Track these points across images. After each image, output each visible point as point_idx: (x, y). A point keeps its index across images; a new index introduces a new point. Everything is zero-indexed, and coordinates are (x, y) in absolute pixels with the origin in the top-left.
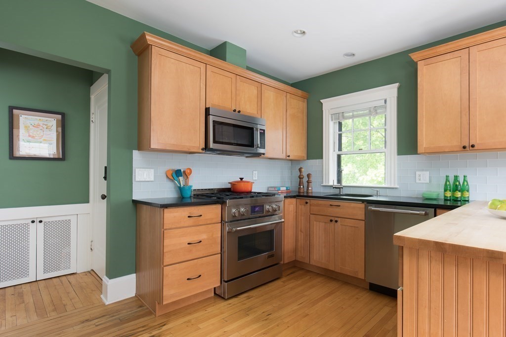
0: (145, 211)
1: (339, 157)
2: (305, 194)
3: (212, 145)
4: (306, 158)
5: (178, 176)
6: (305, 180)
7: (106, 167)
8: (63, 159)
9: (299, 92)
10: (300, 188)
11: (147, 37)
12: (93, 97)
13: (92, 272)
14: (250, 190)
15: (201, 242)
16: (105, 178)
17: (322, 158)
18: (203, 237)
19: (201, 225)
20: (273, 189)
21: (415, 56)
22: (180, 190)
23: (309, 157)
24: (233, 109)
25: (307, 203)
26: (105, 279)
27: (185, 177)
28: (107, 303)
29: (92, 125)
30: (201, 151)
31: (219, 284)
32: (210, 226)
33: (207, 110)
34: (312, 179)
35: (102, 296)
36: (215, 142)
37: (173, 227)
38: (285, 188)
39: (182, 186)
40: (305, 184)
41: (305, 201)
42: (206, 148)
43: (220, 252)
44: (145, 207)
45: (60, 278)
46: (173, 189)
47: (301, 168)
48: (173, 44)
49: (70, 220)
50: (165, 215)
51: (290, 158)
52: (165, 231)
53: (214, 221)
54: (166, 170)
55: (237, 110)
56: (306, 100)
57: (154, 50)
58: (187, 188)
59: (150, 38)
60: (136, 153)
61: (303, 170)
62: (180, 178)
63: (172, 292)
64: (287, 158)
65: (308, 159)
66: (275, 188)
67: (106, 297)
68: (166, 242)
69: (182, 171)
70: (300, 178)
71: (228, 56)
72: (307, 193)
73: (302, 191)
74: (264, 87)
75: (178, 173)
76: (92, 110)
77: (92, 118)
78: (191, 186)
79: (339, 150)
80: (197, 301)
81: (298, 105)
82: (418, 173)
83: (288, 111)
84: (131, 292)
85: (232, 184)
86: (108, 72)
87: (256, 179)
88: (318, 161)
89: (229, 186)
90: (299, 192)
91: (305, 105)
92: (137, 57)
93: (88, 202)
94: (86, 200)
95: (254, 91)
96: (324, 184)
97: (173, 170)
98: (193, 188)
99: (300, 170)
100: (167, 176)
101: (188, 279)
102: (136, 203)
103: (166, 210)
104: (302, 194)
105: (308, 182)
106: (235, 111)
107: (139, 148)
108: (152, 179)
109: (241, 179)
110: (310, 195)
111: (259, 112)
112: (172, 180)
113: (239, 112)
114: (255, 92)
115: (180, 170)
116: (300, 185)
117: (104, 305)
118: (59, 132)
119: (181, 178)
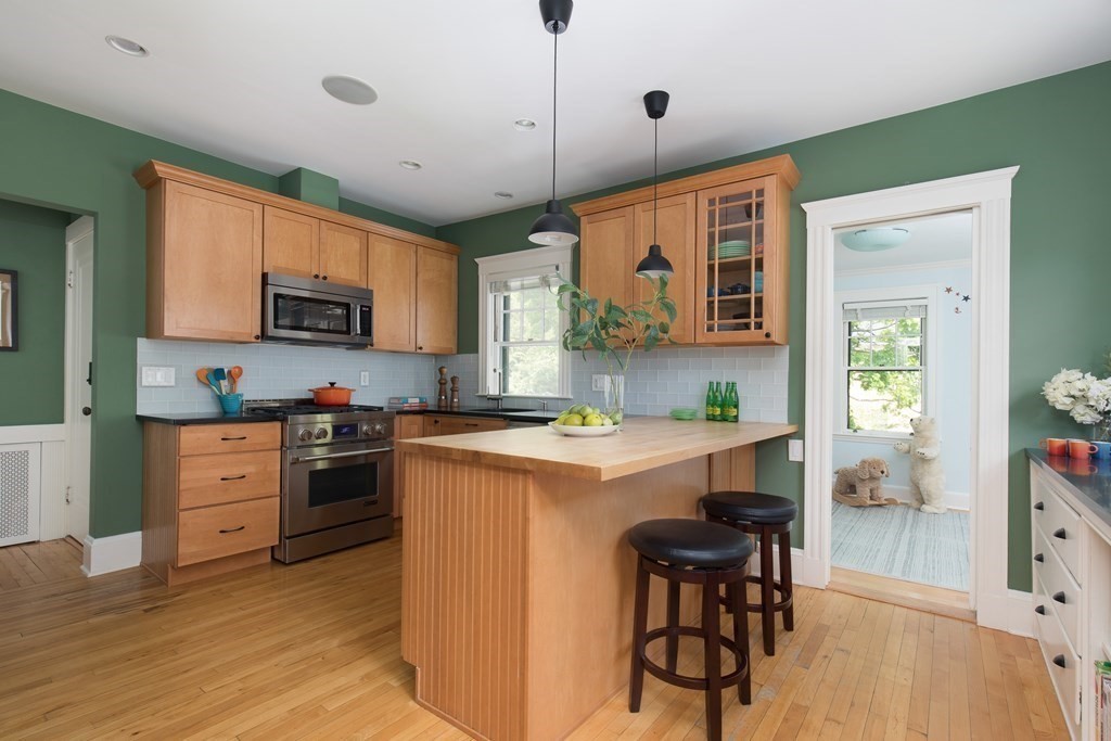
0: (155, 431)
1: (505, 351)
2: (449, 410)
3: (271, 331)
4: (455, 351)
5: (218, 379)
6: (449, 385)
7: (91, 364)
8: (15, 348)
9: (442, 244)
10: (440, 399)
11: (156, 167)
12: (70, 246)
13: (69, 540)
14: (345, 401)
15: (244, 477)
16: (90, 381)
17: (477, 352)
18: (249, 469)
19: (244, 452)
20: (396, 401)
21: (577, 209)
22: (221, 400)
23: (460, 351)
24: (315, 272)
25: (436, 422)
26: (87, 540)
27: (231, 380)
28: (90, 575)
29: (69, 292)
30: (254, 340)
31: (277, 543)
32: (261, 454)
33: (264, 276)
34: (459, 385)
35: (82, 567)
36: (276, 326)
37: (196, 453)
38: (417, 400)
39: (224, 393)
40: (449, 393)
41: (433, 419)
42: (264, 336)
43: (278, 493)
44: (155, 425)
45: (9, 549)
46: (210, 400)
47: (443, 367)
48: (203, 177)
49: (27, 452)
50: (182, 435)
51: (423, 351)
52: (182, 460)
53: (269, 446)
54: (197, 369)
55: (321, 276)
56: (455, 257)
57: (170, 187)
58: (231, 397)
59: (161, 169)
60: (142, 343)
61: (445, 370)
62: (221, 381)
63: (194, 549)
64: (419, 351)
65: (458, 353)
66: (399, 399)
67: (89, 568)
68: (184, 475)
69: (226, 371)
70: (441, 384)
71: (305, 190)
72: (451, 407)
73: (443, 404)
74: (372, 238)
75: (218, 374)
76: (70, 266)
77: (70, 279)
78: (241, 395)
79: (504, 340)
80: (240, 567)
81: (438, 264)
82: (594, 377)
83: (420, 275)
84: (134, 560)
85: (317, 392)
86: (94, 214)
87: (367, 384)
88: (472, 356)
89: (311, 395)
90: (439, 407)
91: (454, 264)
92: (144, 191)
93: (62, 422)
94: (59, 419)
95: (354, 243)
96: (480, 394)
97: (209, 369)
98: (245, 398)
99: (441, 370)
100: (198, 379)
101: (222, 532)
102: (142, 420)
103: (183, 428)
104: (443, 409)
105: (453, 390)
106: (317, 276)
107: (148, 335)
108: (173, 384)
109: (332, 384)
110: (456, 410)
111: (364, 278)
112: (208, 385)
113: (325, 278)
114: (356, 246)
115: (222, 370)
116: (440, 395)
117: (85, 577)
118: (7, 291)
119: (224, 383)
